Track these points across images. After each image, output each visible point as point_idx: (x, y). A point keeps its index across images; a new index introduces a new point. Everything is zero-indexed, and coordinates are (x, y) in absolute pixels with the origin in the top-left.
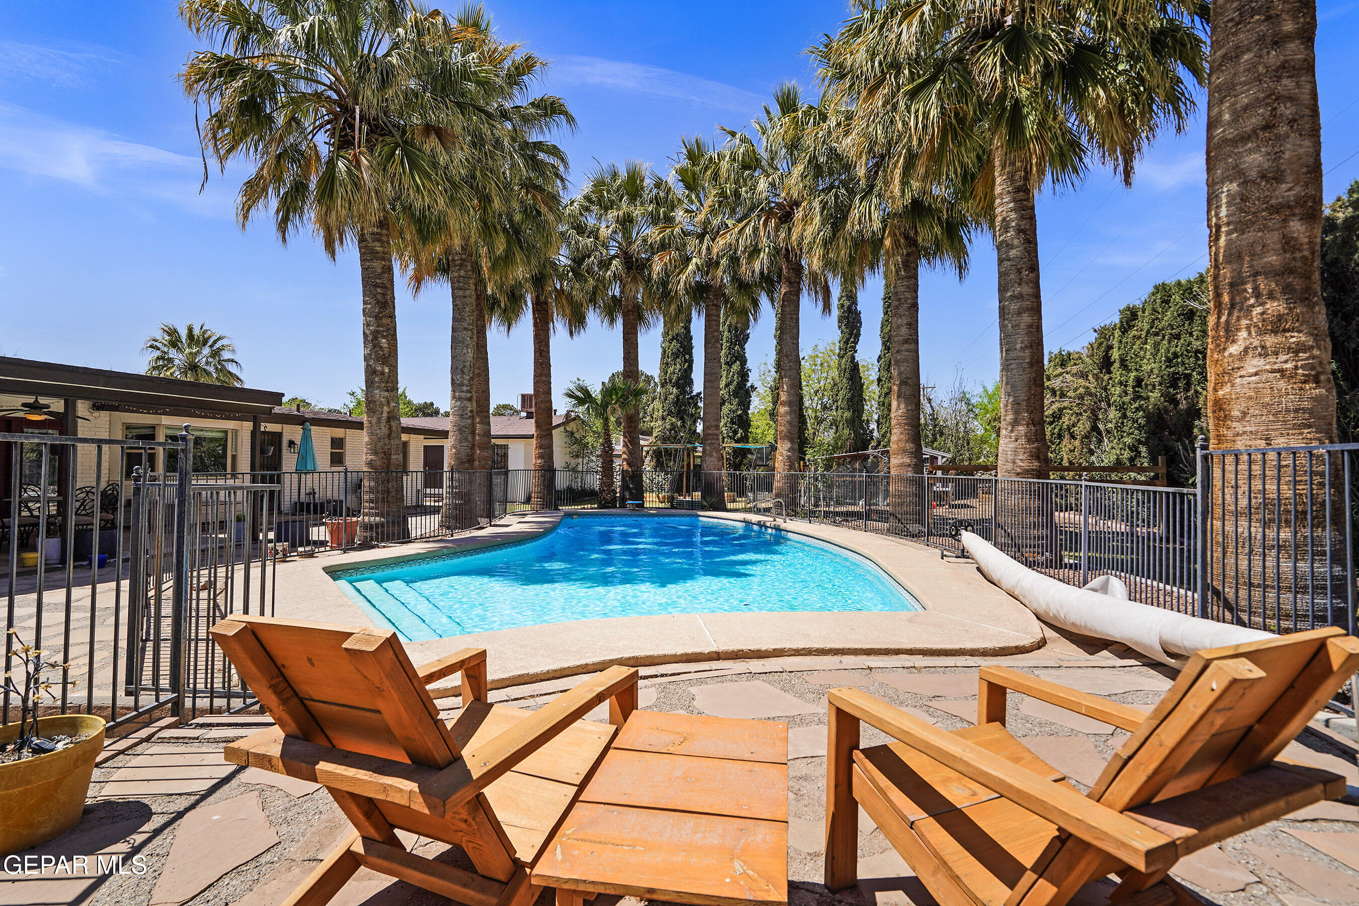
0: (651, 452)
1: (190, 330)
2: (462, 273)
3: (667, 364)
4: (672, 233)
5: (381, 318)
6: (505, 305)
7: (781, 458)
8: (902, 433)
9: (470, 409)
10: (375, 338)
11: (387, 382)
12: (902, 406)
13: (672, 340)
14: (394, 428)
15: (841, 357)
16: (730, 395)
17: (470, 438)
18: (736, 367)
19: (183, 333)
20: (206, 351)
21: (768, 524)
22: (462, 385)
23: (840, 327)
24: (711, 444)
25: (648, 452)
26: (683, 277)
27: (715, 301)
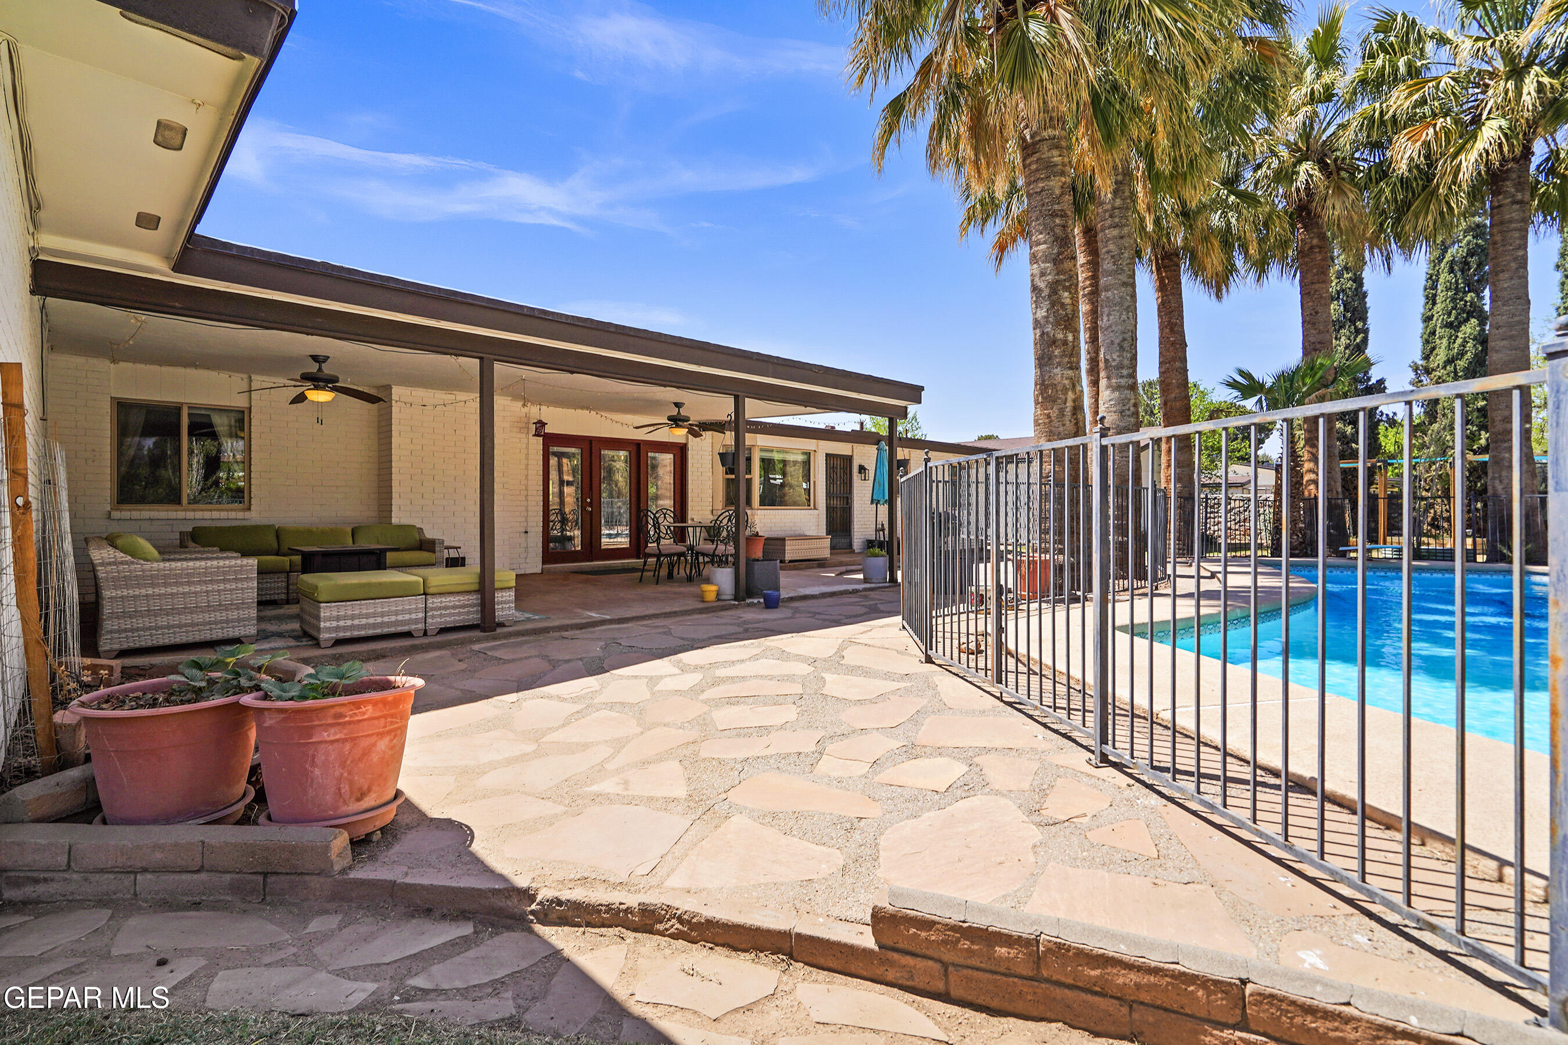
4: (1438, 88)
5: (1062, 261)
10: (1054, 291)
11: (1071, 355)
26: (1469, 158)
27: (1519, 196)
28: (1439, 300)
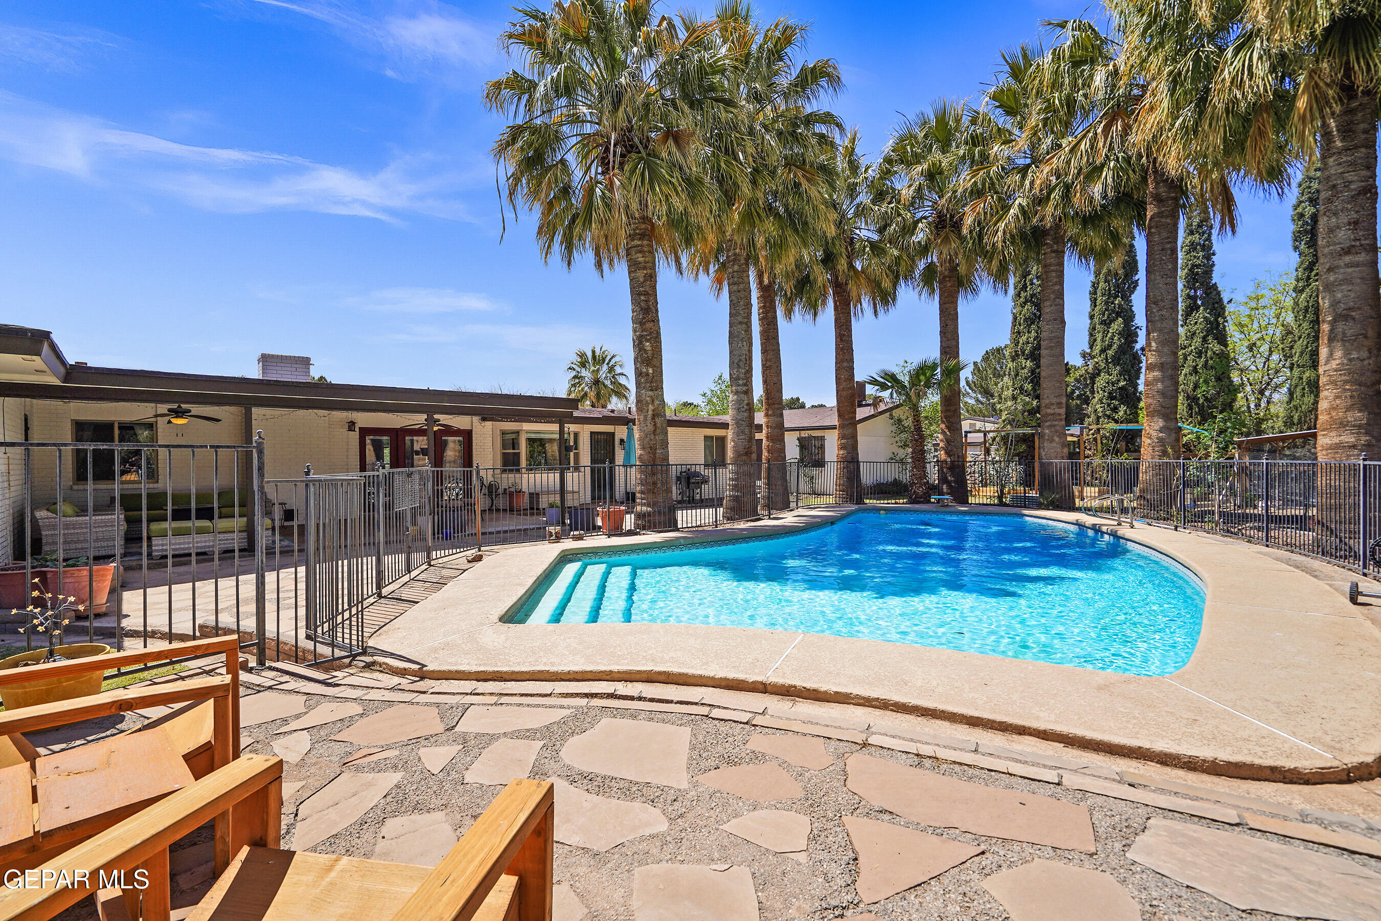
0: (998, 439)
1: (594, 352)
2: (736, 268)
3: (1019, 333)
4: (988, 176)
5: (644, 323)
6: (791, 293)
7: (1149, 441)
8: (1337, 397)
9: (746, 402)
10: (640, 343)
11: (652, 382)
12: (1338, 354)
13: (1025, 303)
14: (659, 425)
15: (1299, 291)
16: (1107, 362)
17: (747, 431)
18: (1117, 325)
19: (589, 355)
20: (605, 368)
21: (1104, 529)
22: (738, 379)
23: (1296, 248)
24: (1051, 426)
25: (994, 439)
26: (1002, 225)
27: (1055, 247)
28: (1098, 302)
